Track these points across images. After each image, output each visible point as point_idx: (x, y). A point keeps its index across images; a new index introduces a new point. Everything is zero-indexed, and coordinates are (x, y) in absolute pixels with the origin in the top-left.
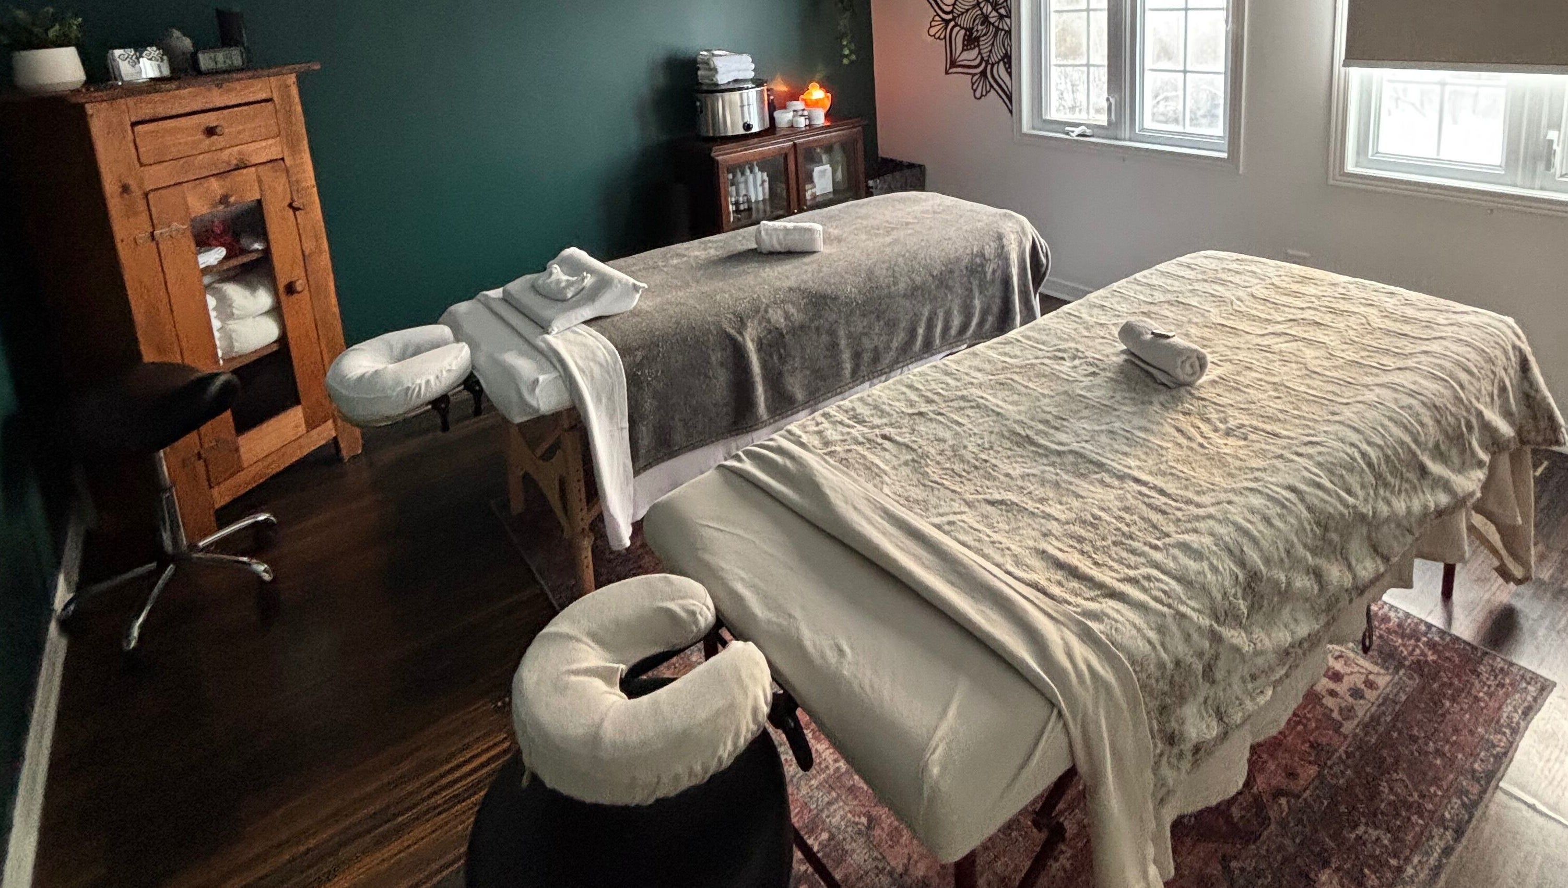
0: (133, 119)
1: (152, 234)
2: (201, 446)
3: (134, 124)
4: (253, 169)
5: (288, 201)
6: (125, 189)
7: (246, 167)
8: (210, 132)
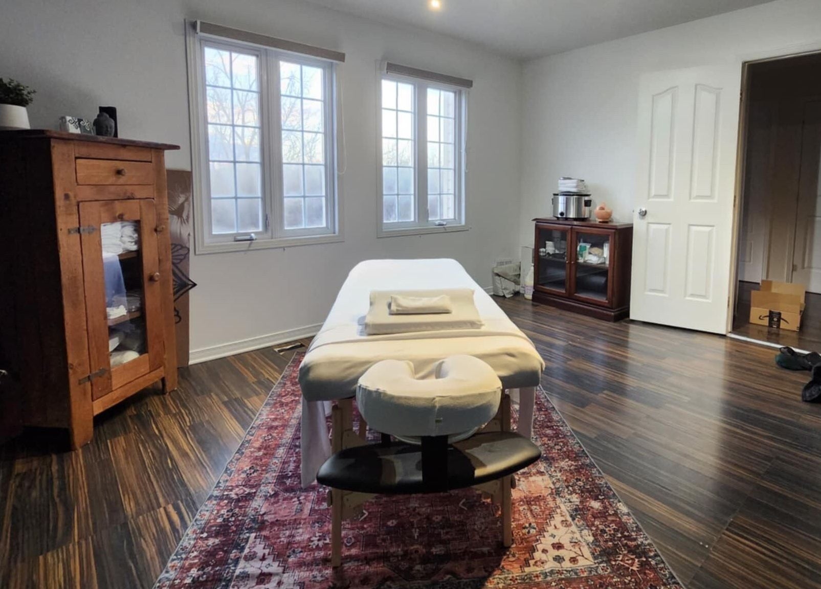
0: (77, 155)
1: (79, 229)
2: (91, 372)
3: (76, 158)
4: (138, 200)
5: (154, 226)
6: (67, 197)
7: (134, 199)
8: (119, 172)
